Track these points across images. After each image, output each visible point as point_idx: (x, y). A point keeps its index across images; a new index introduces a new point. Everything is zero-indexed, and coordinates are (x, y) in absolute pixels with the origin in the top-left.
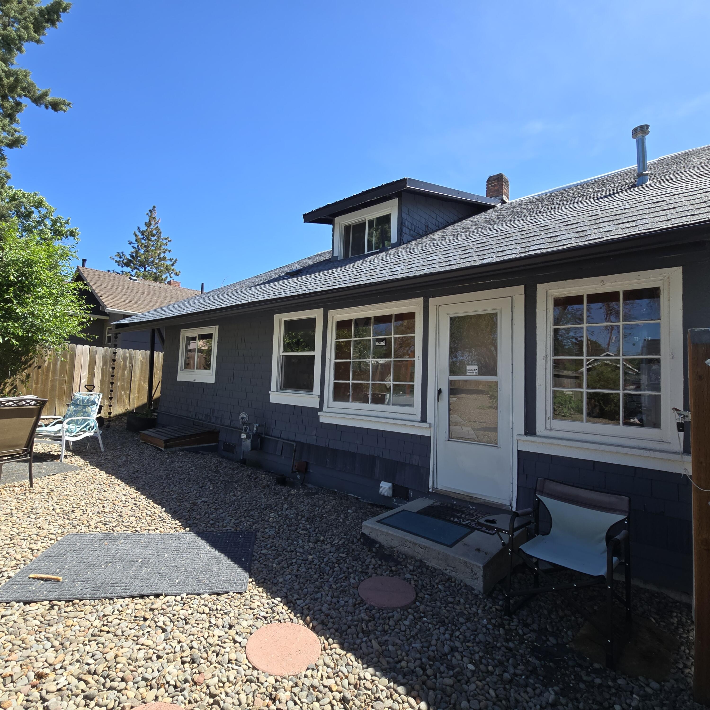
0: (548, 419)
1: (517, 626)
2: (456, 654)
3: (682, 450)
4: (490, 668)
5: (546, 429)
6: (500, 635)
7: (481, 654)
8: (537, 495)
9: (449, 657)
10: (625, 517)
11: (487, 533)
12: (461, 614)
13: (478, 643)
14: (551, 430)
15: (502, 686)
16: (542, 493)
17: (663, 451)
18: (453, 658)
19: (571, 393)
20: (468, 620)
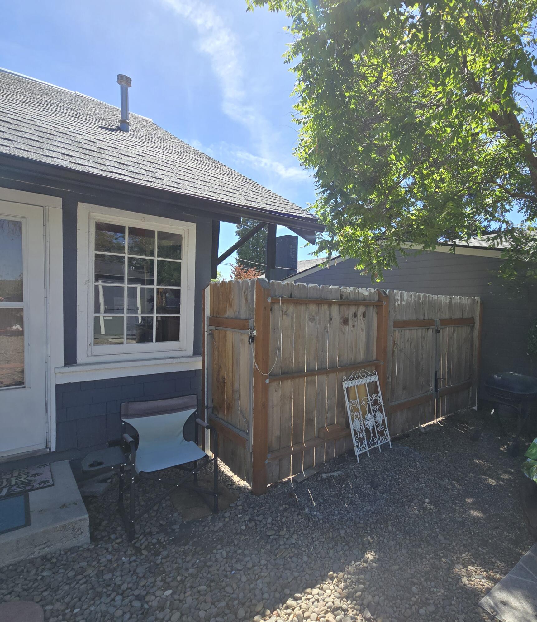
0: (90, 345)
1: (147, 540)
2: (147, 599)
3: (192, 354)
4: (179, 578)
5: (88, 356)
6: (146, 556)
7: (159, 579)
8: (124, 420)
9: (146, 606)
10: (196, 409)
11: (45, 487)
12: (99, 574)
13: (144, 576)
14: (93, 356)
15: (199, 578)
16: (127, 416)
17: (182, 357)
18: (150, 603)
19: (111, 318)
20: (112, 571)
